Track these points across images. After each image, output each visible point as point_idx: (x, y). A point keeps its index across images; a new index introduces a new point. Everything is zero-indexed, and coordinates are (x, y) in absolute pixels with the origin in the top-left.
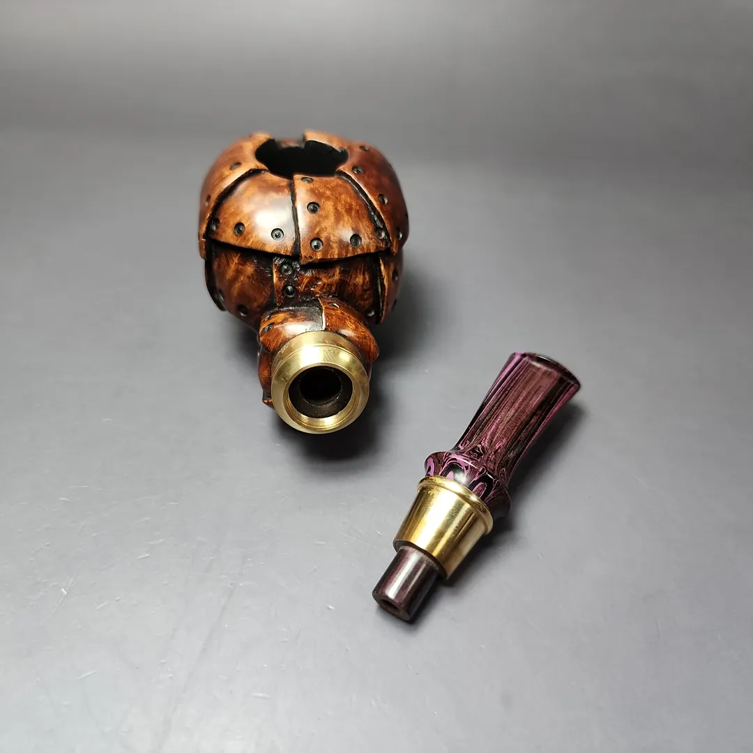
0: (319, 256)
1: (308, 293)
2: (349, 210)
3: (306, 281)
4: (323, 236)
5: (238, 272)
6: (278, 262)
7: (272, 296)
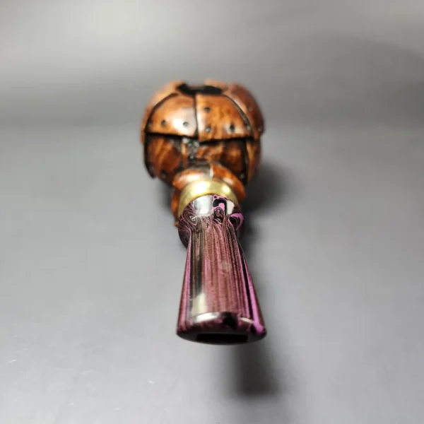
0: (210, 137)
1: (203, 160)
2: (229, 112)
3: (202, 153)
4: (213, 125)
5: (162, 149)
6: (185, 141)
7: (181, 163)
